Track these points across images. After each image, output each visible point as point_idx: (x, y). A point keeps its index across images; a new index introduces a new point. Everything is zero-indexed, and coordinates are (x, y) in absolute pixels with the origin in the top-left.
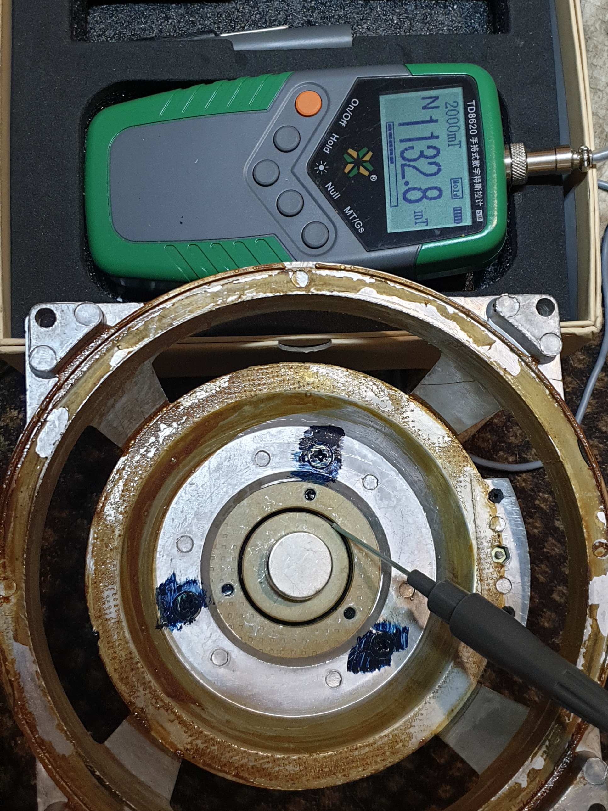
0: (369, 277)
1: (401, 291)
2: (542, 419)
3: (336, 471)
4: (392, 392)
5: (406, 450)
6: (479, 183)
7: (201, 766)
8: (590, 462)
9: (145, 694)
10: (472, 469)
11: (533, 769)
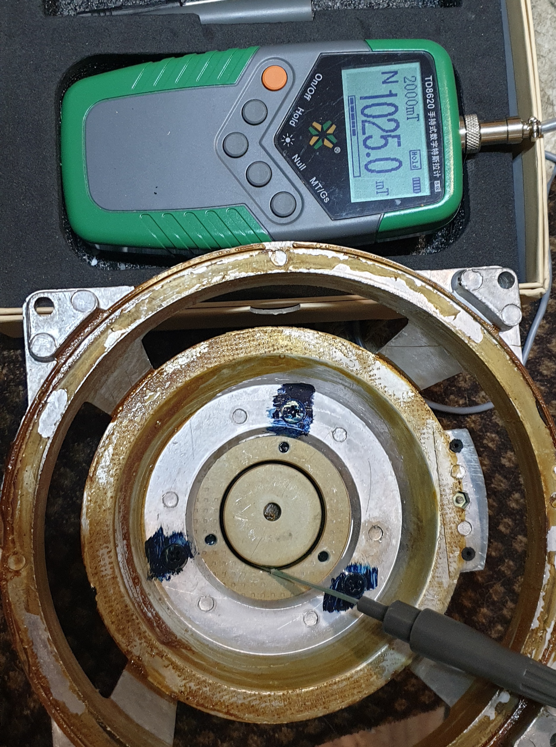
0: (342, 254)
1: (372, 266)
2: (504, 383)
3: (308, 425)
4: (360, 352)
5: (373, 404)
6: (437, 155)
7: (194, 706)
8: (548, 422)
9: (141, 644)
10: (434, 421)
11: (500, 703)
